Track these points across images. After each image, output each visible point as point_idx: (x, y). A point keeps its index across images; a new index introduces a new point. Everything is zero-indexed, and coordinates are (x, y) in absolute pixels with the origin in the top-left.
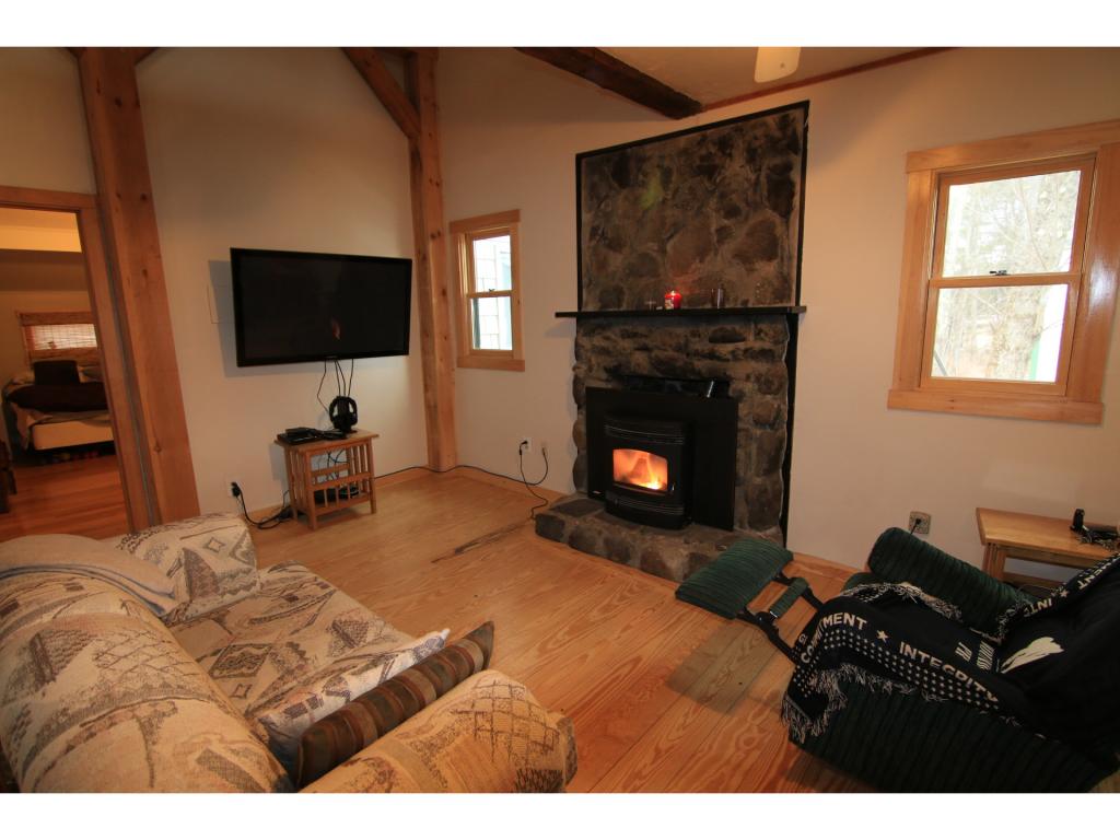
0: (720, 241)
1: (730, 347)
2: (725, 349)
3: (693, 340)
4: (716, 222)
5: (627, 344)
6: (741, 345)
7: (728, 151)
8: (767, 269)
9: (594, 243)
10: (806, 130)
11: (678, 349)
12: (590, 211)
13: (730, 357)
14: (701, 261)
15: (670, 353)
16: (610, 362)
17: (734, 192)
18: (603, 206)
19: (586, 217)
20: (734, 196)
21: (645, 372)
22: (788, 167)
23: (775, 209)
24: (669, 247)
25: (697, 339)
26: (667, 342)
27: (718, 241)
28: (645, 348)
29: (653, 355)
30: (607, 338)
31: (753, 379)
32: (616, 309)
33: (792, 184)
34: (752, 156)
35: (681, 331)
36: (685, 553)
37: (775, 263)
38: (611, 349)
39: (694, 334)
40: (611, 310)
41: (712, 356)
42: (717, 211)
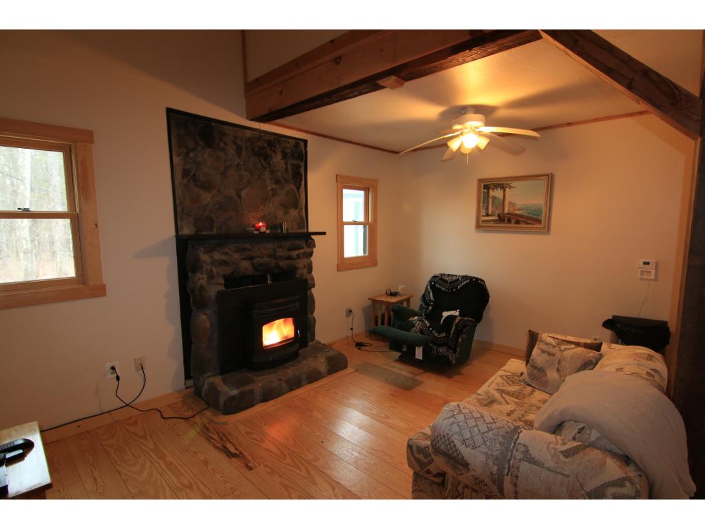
0: (273, 196)
1: (297, 252)
2: (295, 253)
3: (278, 250)
4: (270, 186)
5: (237, 256)
6: (302, 251)
7: (273, 149)
8: (294, 213)
9: (185, 181)
10: (306, 153)
11: (270, 256)
12: (178, 156)
13: (296, 257)
14: (264, 206)
15: (266, 259)
16: (227, 270)
17: (278, 171)
18: (192, 155)
19: (176, 160)
20: (278, 173)
21: (251, 273)
22: (299, 167)
23: (294, 185)
24: (243, 193)
25: (280, 250)
26: (262, 253)
27: (272, 196)
28: (251, 258)
29: (255, 261)
30: (225, 254)
31: (306, 267)
32: (210, 233)
33: (301, 175)
34: (285, 156)
35: (270, 245)
36: (323, 360)
37: (297, 211)
38: (229, 261)
39: (279, 247)
40: (205, 233)
41: (289, 258)
42: (270, 179)
